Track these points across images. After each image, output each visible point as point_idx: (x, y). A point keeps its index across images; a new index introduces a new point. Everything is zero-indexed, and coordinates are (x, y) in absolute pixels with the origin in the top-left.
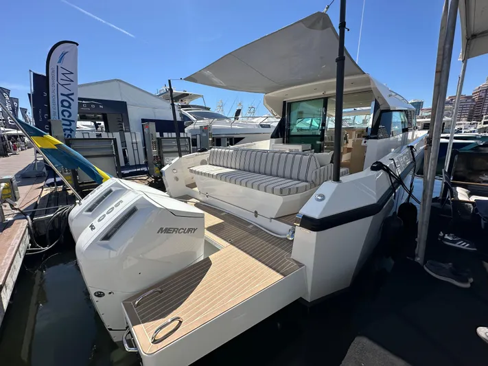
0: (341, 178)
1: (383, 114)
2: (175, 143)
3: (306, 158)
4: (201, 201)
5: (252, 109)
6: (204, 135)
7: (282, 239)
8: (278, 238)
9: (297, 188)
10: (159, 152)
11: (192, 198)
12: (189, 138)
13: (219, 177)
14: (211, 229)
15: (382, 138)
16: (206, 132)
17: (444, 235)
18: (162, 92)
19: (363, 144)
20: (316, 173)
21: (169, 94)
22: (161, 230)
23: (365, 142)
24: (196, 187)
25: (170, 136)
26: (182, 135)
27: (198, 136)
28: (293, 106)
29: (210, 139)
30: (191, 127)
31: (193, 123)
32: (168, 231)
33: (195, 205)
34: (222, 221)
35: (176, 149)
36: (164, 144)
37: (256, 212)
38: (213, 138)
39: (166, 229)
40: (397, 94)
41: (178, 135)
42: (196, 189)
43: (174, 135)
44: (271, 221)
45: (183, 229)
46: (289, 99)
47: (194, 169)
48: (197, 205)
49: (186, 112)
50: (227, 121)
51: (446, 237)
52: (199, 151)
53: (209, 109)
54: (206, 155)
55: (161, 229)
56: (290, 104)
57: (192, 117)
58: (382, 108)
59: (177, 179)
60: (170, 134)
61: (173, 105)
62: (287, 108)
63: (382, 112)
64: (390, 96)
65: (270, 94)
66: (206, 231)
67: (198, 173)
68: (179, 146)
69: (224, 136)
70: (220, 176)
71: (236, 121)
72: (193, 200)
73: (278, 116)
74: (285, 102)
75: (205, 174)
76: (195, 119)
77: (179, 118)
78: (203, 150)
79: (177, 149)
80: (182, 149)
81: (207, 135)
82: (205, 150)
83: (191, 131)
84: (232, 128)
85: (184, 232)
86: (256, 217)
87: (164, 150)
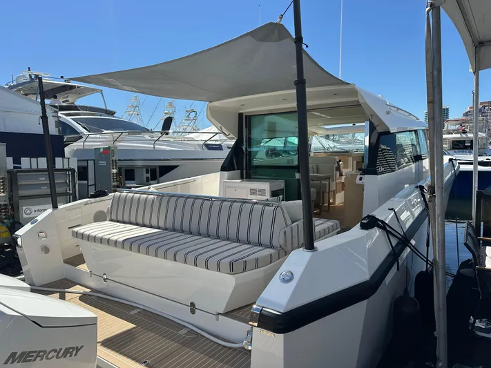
0: (316, 244)
1: (382, 138)
2: (44, 179)
3: (269, 210)
4: (93, 290)
5: (193, 115)
6: (103, 163)
7: (235, 349)
8: (230, 348)
9: (257, 260)
10: (11, 198)
11: (76, 284)
12: (73, 171)
13: (127, 245)
14: (111, 343)
15: (382, 173)
16: (107, 159)
17: (475, 322)
18: (22, 81)
19: (358, 181)
20: (285, 233)
21: (36, 84)
22: (13, 357)
23: (361, 179)
24: (83, 262)
25: (34, 167)
26: (59, 163)
27: (91, 164)
28: (254, 121)
29: (115, 171)
30: (77, 145)
31: (81, 137)
32: (25, 357)
33: (81, 299)
34: (131, 326)
35: (46, 190)
36: (21, 182)
37: (192, 305)
38: (120, 169)
39: (23, 353)
40: (398, 109)
41: (51, 163)
42: (83, 267)
43: (43, 163)
44: (217, 319)
45: (55, 351)
46: (248, 110)
47: (80, 230)
48: (84, 298)
49: (69, 118)
50: (147, 136)
51: (478, 324)
52: (92, 196)
53: (112, 113)
54: (105, 203)
55: (13, 355)
56: (249, 118)
57: (79, 128)
58: (379, 129)
59: (46, 250)
60: (34, 160)
61: (43, 104)
62: (245, 124)
63: (380, 134)
64: (388, 113)
65: (216, 104)
66: (99, 348)
67: (89, 238)
68: (52, 185)
69: (140, 163)
70: (130, 244)
71: (164, 138)
72: (78, 288)
73: (231, 136)
74: (241, 115)
75: (101, 240)
76: (85, 132)
77: (53, 130)
78: (100, 194)
79: (48, 191)
80: (59, 190)
81: (108, 163)
82: (103, 194)
83: (76, 153)
84: (154, 150)
85: (58, 357)
86: (193, 312)
87: (22, 193)
